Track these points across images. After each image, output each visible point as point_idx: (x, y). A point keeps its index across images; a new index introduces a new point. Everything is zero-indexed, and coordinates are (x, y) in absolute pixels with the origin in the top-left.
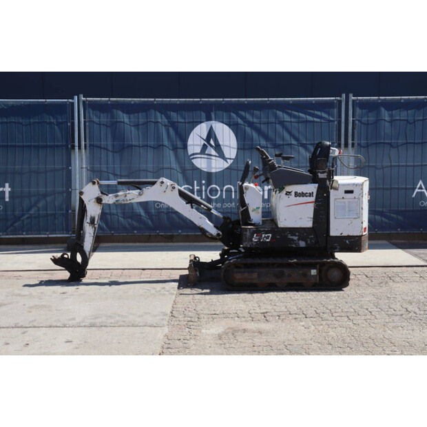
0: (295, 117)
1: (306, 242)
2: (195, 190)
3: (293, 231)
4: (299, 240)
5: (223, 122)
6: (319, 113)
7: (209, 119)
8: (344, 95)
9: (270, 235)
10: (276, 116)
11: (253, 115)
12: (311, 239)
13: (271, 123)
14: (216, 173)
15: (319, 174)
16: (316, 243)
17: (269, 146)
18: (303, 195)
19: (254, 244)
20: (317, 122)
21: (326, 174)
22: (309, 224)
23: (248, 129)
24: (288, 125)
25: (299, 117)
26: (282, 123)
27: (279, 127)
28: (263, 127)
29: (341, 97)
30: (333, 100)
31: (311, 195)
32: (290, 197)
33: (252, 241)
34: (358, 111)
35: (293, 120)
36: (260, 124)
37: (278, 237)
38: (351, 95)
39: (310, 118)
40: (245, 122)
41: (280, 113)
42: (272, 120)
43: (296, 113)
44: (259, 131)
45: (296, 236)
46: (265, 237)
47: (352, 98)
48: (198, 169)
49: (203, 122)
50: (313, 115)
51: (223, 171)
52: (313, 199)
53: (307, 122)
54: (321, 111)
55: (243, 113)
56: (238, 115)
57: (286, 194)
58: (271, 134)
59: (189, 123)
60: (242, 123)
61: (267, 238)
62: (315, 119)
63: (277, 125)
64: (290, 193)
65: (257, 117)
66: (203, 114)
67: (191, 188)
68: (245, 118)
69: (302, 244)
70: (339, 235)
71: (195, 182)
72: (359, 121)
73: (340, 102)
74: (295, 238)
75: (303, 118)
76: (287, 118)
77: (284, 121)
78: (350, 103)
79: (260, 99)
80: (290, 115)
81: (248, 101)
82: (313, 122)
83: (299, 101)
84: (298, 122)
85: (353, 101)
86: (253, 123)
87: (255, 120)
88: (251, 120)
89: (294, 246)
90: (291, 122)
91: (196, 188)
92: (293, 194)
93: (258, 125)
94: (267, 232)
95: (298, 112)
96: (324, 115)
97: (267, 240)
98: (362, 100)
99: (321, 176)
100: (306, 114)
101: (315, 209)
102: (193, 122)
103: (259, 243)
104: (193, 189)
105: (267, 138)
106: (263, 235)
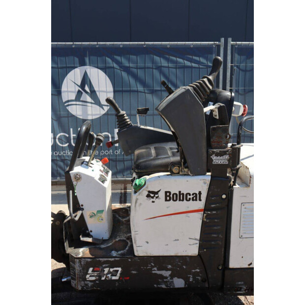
0: (172, 62)
1: (186, 280)
2: (72, 138)
3: (161, 261)
4: (172, 276)
5: (98, 68)
6: (197, 58)
7: (83, 64)
8: (223, 40)
9: (120, 269)
10: (153, 62)
11: (129, 60)
12: (195, 275)
13: (148, 68)
14: (92, 120)
15: (214, 158)
16: (204, 281)
17: (146, 91)
18: (181, 197)
19: (90, 284)
20: (195, 68)
21: (227, 157)
22: (193, 250)
23: (124, 74)
24: (166, 70)
25: (176, 62)
26: (159, 68)
27: (156, 72)
28: (140, 73)
29: (219, 41)
30: (212, 45)
31: (196, 197)
32: (157, 201)
33: (85, 279)
34: (237, 56)
35: (170, 65)
36: (137, 68)
37: (134, 272)
38: (230, 39)
39: (188, 63)
40: (120, 67)
41: (157, 58)
42: (150, 65)
43: (174, 58)
44: (135, 77)
45: (167, 270)
46: (109, 272)
47: (231, 42)
48: (73, 116)
49: (76, 67)
50: (191, 61)
51: (100, 117)
52: (201, 205)
53: (185, 67)
54: (199, 56)
55: (118, 58)
56: (114, 60)
57: (148, 196)
58: (148, 80)
59: (62, 68)
60: (118, 68)
61: (113, 274)
62: (194, 65)
63: (154, 70)
64: (157, 193)
65: (133, 63)
66: (77, 59)
67: (67, 136)
68: (122, 63)
69: (179, 283)
70: (247, 266)
71: (71, 129)
72: (237, 67)
73: (219, 46)
74: (166, 274)
75: (181, 63)
76: (164, 63)
77: (161, 66)
78: (229, 48)
79: (137, 43)
80: (168, 60)
81: (123, 45)
82: (192, 67)
83: (177, 45)
84: (176, 68)
85: (232, 46)
86: (129, 67)
87: (131, 65)
88: (127, 65)
89: (164, 286)
90: (168, 67)
91: (72, 135)
92: (162, 195)
93: (135, 70)
94: (112, 265)
95: (176, 57)
96: (202, 60)
97: (114, 278)
98: (241, 45)
99: (217, 160)
100: (183, 59)
101: (203, 223)
102: (66, 67)
103: (99, 283)
104: (70, 137)
105: (144, 84)
106: (106, 270)
